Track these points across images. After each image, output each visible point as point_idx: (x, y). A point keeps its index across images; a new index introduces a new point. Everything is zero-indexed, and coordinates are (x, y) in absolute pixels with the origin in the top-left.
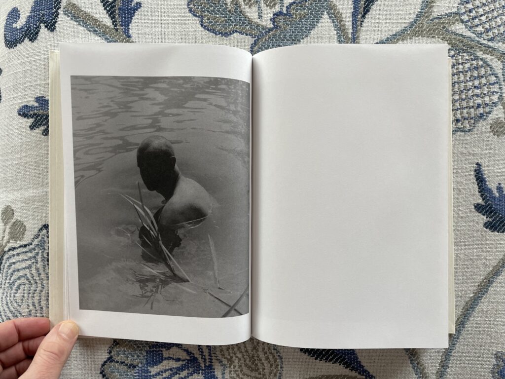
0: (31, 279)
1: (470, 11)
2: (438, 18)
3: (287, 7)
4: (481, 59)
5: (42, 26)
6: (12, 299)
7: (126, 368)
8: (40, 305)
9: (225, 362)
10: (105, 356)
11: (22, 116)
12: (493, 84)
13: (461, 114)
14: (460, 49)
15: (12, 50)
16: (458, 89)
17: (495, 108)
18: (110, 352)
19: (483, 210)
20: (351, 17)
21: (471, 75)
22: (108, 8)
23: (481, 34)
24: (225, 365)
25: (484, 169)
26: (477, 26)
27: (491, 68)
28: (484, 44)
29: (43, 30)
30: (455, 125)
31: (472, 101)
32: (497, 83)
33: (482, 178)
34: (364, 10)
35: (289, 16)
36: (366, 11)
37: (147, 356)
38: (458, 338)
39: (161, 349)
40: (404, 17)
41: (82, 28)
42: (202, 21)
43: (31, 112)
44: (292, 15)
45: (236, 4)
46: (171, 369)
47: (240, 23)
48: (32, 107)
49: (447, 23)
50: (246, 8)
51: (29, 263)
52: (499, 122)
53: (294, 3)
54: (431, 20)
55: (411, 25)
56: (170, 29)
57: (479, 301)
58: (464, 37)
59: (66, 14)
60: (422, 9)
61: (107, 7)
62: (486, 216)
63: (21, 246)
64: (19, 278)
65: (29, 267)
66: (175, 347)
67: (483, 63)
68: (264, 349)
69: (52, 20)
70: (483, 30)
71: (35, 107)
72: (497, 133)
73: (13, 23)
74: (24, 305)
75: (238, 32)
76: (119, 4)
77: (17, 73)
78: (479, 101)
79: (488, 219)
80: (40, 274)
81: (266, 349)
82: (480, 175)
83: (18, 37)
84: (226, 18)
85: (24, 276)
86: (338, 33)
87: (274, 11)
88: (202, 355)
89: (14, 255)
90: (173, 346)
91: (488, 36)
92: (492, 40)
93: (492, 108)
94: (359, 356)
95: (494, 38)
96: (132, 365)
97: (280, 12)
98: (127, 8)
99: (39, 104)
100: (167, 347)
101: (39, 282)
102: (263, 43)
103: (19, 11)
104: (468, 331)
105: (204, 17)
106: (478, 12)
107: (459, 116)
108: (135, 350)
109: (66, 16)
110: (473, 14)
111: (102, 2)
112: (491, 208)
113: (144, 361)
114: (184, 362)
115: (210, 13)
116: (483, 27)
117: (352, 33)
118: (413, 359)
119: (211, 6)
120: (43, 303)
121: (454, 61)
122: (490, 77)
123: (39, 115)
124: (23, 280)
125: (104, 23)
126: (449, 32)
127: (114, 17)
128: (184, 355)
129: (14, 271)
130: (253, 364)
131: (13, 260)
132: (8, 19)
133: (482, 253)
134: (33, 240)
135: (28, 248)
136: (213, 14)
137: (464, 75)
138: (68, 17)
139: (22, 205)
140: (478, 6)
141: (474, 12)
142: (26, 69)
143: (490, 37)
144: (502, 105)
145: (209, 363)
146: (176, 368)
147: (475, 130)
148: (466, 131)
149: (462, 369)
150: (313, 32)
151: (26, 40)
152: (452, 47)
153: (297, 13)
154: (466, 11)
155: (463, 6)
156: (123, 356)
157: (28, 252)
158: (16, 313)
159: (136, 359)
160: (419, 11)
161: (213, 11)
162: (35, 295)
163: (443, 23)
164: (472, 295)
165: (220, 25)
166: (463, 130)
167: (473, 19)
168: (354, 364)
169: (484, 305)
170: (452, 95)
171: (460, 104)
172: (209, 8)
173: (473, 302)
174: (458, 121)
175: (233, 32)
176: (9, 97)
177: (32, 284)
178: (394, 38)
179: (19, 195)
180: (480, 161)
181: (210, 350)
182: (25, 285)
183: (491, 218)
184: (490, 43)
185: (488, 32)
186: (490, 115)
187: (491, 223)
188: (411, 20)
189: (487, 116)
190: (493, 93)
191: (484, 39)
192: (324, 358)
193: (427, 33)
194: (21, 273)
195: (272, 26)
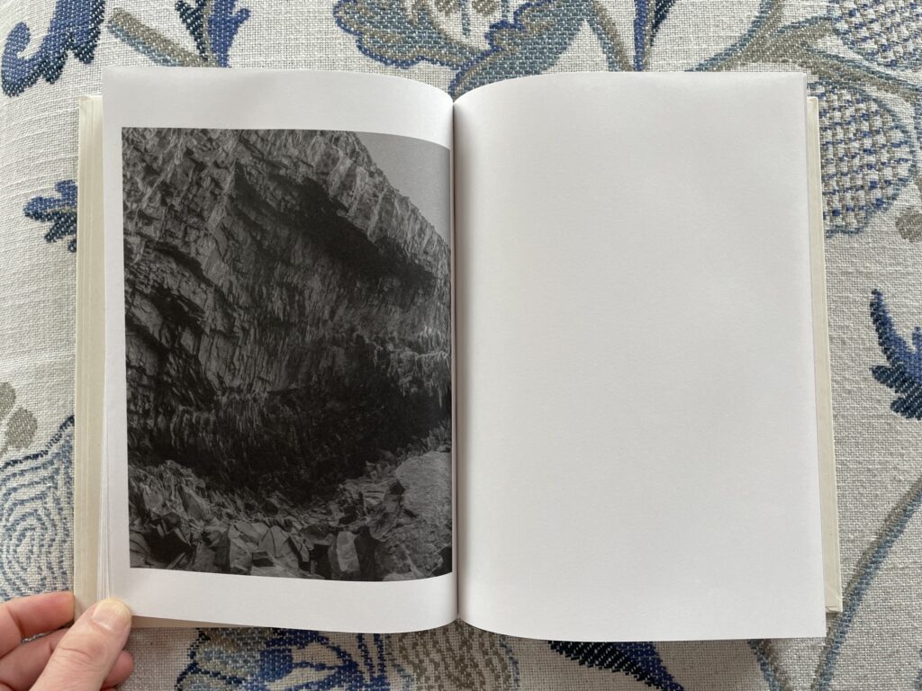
0: (44, 518)
1: (851, 14)
2: (793, 27)
3: (515, 13)
4: (874, 100)
5: (70, 54)
6: (10, 557)
7: (222, 683)
8: (61, 568)
9: (409, 670)
10: (185, 662)
11: (32, 218)
12: (899, 145)
13: (840, 201)
14: (835, 83)
15: (15, 99)
16: (834, 156)
17: (903, 189)
18: (193, 655)
19: (888, 377)
20: (632, 28)
21: (857, 130)
22: (189, 21)
23: (873, 54)
24: (409, 676)
25: (889, 302)
26: (864, 40)
27: (892, 115)
28: (879, 72)
29: (72, 62)
30: (831, 221)
31: (860, 176)
32: (906, 142)
33: (885, 318)
34: (656, 16)
35: (520, 29)
36: (660, 17)
37: (262, 660)
38: (850, 621)
39: (290, 647)
40: (730, 27)
41: (141, 57)
42: (359, 41)
43: (49, 210)
44: (524, 28)
45: (422, 9)
46: (307, 686)
47: (429, 43)
48: (49, 200)
49: (809, 37)
50: (440, 18)
51: (41, 488)
52: (913, 213)
53: (528, 5)
54: (779, 32)
55: (744, 40)
56: (303, 55)
57: (888, 549)
58: (842, 60)
59: (113, 32)
60: (762, 12)
61: (187, 18)
62: (894, 389)
63: (27, 458)
64: (24, 517)
65: (42, 496)
66: (314, 643)
67: (879, 106)
68: (482, 645)
69: (88, 43)
70: (876, 47)
71: (55, 201)
72: (909, 235)
73: (17, 50)
74: (32, 569)
75: (427, 60)
76: (209, 12)
77: (24, 139)
78: (874, 176)
79: (899, 394)
80: (61, 509)
81: (487, 644)
82: (881, 313)
83: (27, 75)
84: (404, 35)
85: (32, 514)
86: (609, 58)
87: (492, 20)
88: (366, 656)
89: (14, 475)
90: (312, 641)
91: (885, 58)
92: (892, 64)
93: (897, 189)
94: (662, 658)
95: (896, 61)
96: (233, 678)
97: (502, 22)
98: (224, 19)
99: (64, 195)
100: (301, 644)
101: (59, 525)
102: (473, 79)
103: (28, 29)
104: (869, 606)
105: (365, 34)
106: (865, 15)
107: (837, 205)
108: (240, 651)
109: (112, 36)
110: (857, 19)
111: (178, 9)
112: (903, 373)
113: (257, 671)
114: (333, 671)
115: (375, 27)
116: (876, 43)
117: (636, 57)
118: (767, 661)
119: (377, 14)
120: (66, 564)
121: (825, 105)
122: (892, 133)
123: (63, 215)
124: (31, 521)
125: (181, 46)
126: (813, 51)
127: (200, 35)
128: (331, 658)
129: (15, 504)
130: (462, 673)
131: (13, 483)
132: (8, 44)
133: (889, 458)
134: (50, 445)
135: (40, 460)
136: (379, 28)
137: (843, 128)
138: (117, 36)
139: (31, 381)
140: (865, 5)
141: (858, 15)
142: (40, 131)
143: (889, 60)
144: (917, 184)
145: (380, 674)
146: (318, 683)
147: (869, 229)
148: (852, 232)
149: (858, 679)
150: (563, 56)
151: (41, 80)
152: (820, 78)
153: (533, 23)
154: (843, 14)
155: (838, 6)
156: (218, 662)
157: (40, 468)
158: (18, 582)
159: (242, 667)
160: (758, 15)
161: (381, 23)
162: (52, 549)
163: (802, 36)
164: (873, 538)
165: (392, 46)
166: (845, 231)
167: (856, 28)
168: (653, 671)
169: (896, 557)
170: (823, 167)
171: (837, 182)
172: (372, 17)
173: (877, 552)
174: (835, 213)
175: (417, 59)
176: (9, 184)
177: (46, 529)
178: (712, 64)
179: (25, 362)
180: (880, 287)
181: (381, 647)
182: (34, 529)
183: (904, 391)
184: (889, 72)
185: (884, 51)
186: (895, 202)
187: (905, 402)
188: (743, 32)
189: (888, 203)
190: (899, 161)
191: (879, 64)
192: (597, 662)
193: (773, 54)
194: (28, 508)
195: (488, 47)
